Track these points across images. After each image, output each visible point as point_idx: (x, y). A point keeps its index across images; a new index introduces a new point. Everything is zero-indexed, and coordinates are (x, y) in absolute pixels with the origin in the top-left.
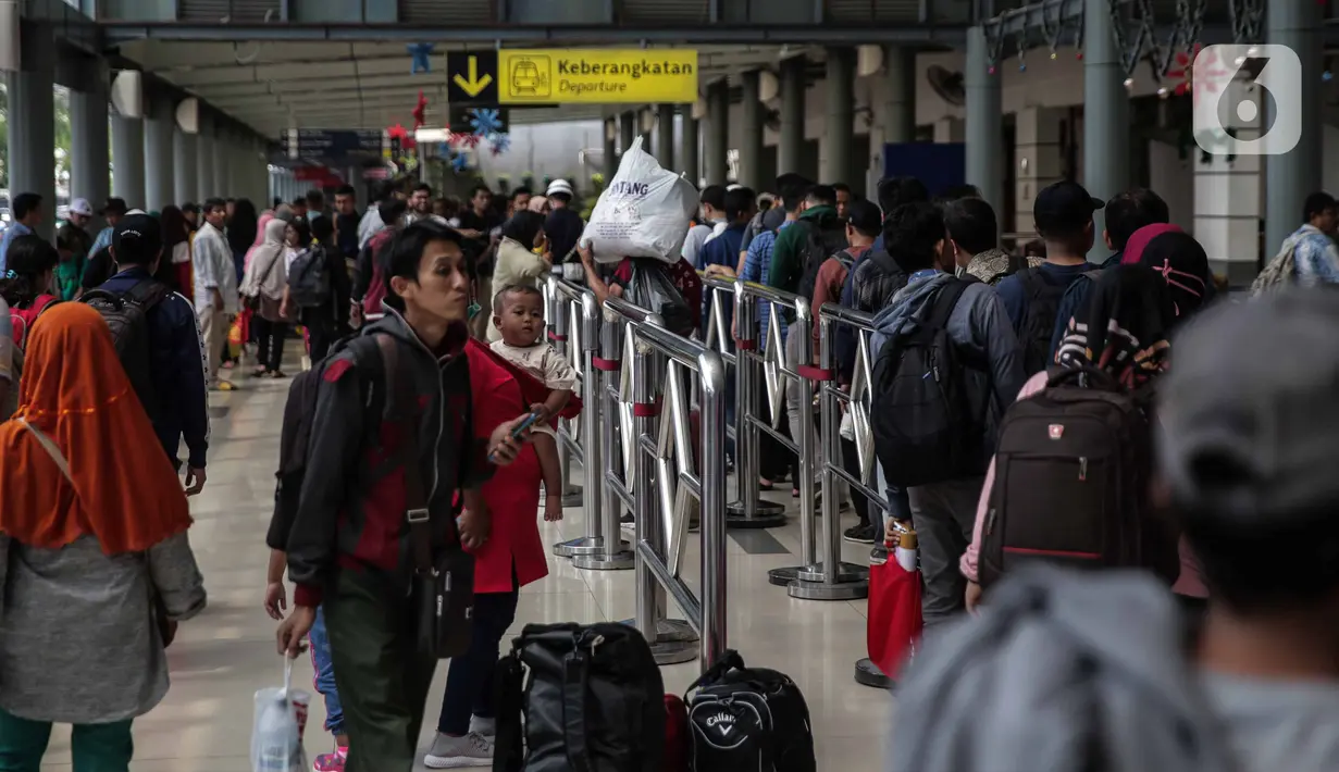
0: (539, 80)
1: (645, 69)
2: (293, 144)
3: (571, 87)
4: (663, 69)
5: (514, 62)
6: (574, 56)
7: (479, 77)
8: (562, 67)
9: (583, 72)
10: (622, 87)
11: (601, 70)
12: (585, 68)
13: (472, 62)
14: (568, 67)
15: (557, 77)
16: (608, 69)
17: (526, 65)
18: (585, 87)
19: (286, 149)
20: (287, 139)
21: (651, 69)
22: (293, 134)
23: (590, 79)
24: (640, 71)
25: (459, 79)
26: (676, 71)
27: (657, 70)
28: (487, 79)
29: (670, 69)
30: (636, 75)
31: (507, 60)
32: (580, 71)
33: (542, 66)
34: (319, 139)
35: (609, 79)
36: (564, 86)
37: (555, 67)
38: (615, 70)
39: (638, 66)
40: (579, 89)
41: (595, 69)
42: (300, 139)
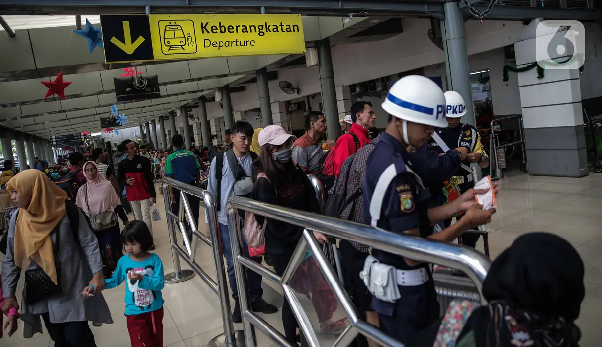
0: (186, 39)
1: (267, 29)
2: (54, 140)
3: (213, 44)
4: (279, 28)
5: (163, 25)
6: (213, 20)
7: (133, 40)
8: (204, 28)
9: (221, 32)
10: (252, 43)
11: (235, 30)
12: (223, 29)
13: (126, 24)
14: (209, 28)
15: (201, 37)
16: (240, 29)
17: (174, 27)
18: (224, 44)
19: (52, 142)
20: (52, 139)
21: (271, 28)
22: (54, 137)
23: (227, 37)
24: (264, 30)
25: (115, 40)
26: (289, 29)
27: (276, 30)
28: (141, 40)
29: (284, 28)
30: (261, 34)
31: (157, 23)
32: (218, 31)
33: (188, 28)
34: (62, 138)
35: (242, 37)
36: (207, 44)
37: (198, 29)
38: (245, 30)
39: (262, 26)
40: (219, 45)
41: (230, 29)
42: (56, 139)
